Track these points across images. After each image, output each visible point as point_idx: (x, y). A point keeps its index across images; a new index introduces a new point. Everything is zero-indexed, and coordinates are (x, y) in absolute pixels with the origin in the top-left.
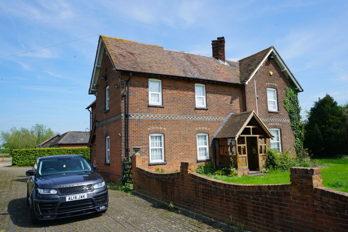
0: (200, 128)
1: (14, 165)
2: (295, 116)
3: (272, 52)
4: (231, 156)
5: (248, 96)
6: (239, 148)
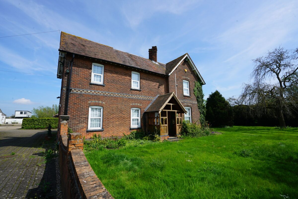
0: (134, 104)
1: (23, 128)
2: (200, 100)
3: (187, 57)
4: (156, 126)
5: (170, 84)
6: (162, 119)
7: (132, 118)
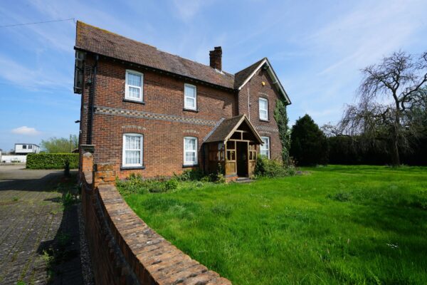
0: (188, 131)
1: (27, 168)
2: (283, 126)
3: (265, 63)
4: (219, 162)
5: (241, 102)
6: (229, 152)
7: (185, 151)
